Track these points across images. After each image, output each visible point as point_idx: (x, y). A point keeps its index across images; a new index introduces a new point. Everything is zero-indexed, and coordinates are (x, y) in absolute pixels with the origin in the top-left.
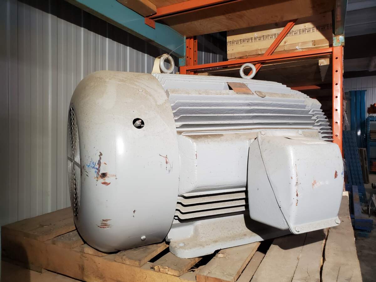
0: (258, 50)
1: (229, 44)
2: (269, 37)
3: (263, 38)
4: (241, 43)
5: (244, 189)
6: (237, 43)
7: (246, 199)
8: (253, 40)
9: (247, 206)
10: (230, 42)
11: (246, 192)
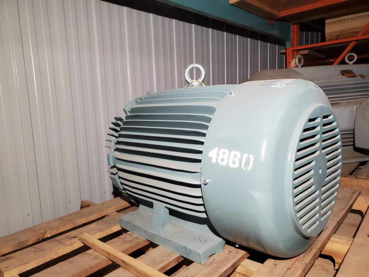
0: (353, 28)
1: (327, 25)
2: (364, 17)
3: (358, 18)
4: (338, 24)
5: (353, 132)
6: (334, 24)
7: (354, 138)
8: (349, 21)
9: (354, 142)
10: (329, 23)
11: (354, 134)
